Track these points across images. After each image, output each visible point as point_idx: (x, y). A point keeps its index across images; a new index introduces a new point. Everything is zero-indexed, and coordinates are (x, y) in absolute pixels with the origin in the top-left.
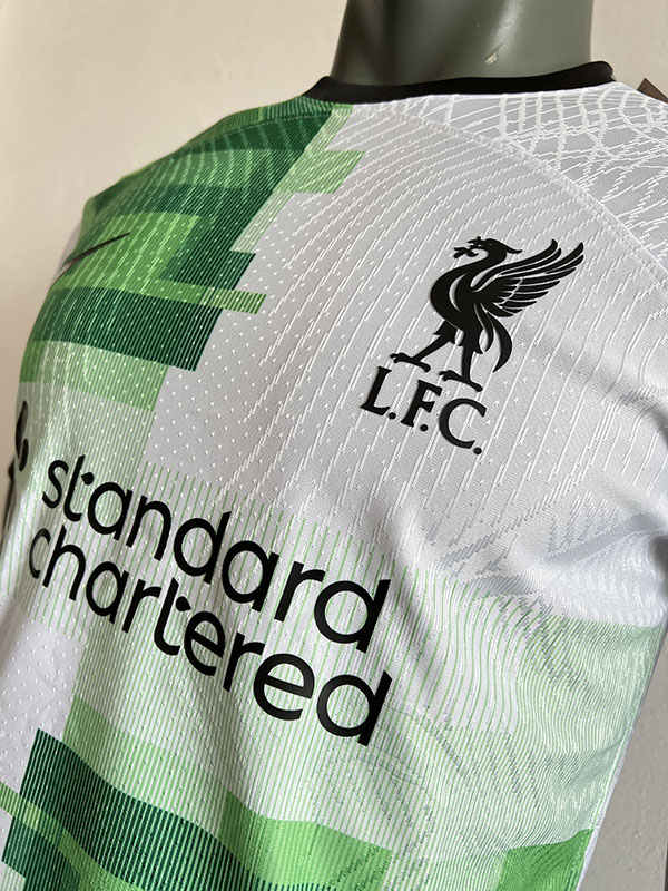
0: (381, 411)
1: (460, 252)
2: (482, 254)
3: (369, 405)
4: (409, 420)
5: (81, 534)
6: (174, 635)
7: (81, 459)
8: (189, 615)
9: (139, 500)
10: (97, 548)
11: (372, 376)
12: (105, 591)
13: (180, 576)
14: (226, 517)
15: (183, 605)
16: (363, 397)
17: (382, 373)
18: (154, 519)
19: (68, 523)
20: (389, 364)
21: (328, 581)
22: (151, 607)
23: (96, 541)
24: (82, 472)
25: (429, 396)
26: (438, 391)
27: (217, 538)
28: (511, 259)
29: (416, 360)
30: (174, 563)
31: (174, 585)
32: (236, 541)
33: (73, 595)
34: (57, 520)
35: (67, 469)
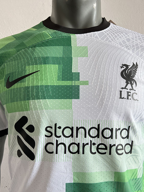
0: (123, 98)
1: (121, 67)
2: (125, 67)
3: (121, 98)
4: (128, 99)
5: (62, 140)
6: (94, 149)
7: (56, 125)
8: (96, 145)
9: (76, 128)
11: (119, 92)
12: (74, 148)
13: (91, 139)
14: (99, 125)
15: (94, 144)
16: (119, 96)
17: (121, 92)
18: (82, 131)
19: (58, 139)
20: (121, 90)
21: (121, 129)
22: (87, 148)
23: (67, 140)
24: (57, 127)
25: (129, 94)
26: (130, 92)
27: (98, 130)
28: (129, 67)
29: (125, 88)
30: (89, 137)
31: (91, 141)
32: (103, 129)
33: (65, 153)
34: (54, 139)
35: (51, 127)
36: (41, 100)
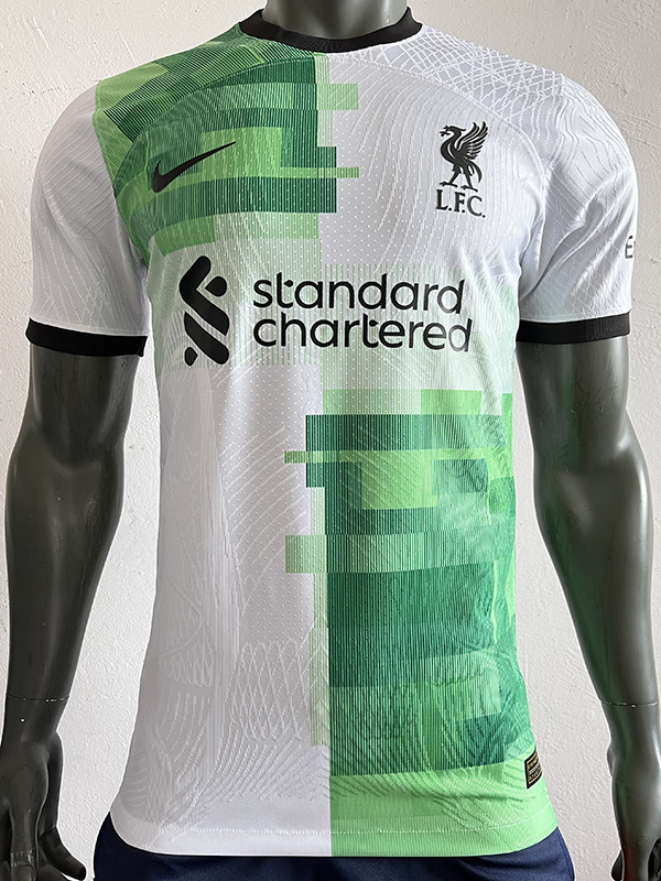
0: (445, 208)
1: (443, 134)
2: (452, 134)
3: (439, 207)
4: (457, 210)
5: (296, 312)
6: (373, 337)
7: (279, 276)
8: (379, 326)
9: (328, 284)
10: (309, 317)
13: (367, 311)
14: (384, 277)
15: (373, 323)
17: (440, 192)
18: (342, 292)
19: (285, 310)
22: (356, 331)
23: (307, 314)
24: (283, 282)
25: (461, 198)
26: (464, 195)
27: (383, 288)
29: (451, 184)
30: (361, 307)
31: (365, 317)
32: (394, 285)
33: (304, 344)
34: (275, 311)
35: (269, 283)
36: (242, 214)
